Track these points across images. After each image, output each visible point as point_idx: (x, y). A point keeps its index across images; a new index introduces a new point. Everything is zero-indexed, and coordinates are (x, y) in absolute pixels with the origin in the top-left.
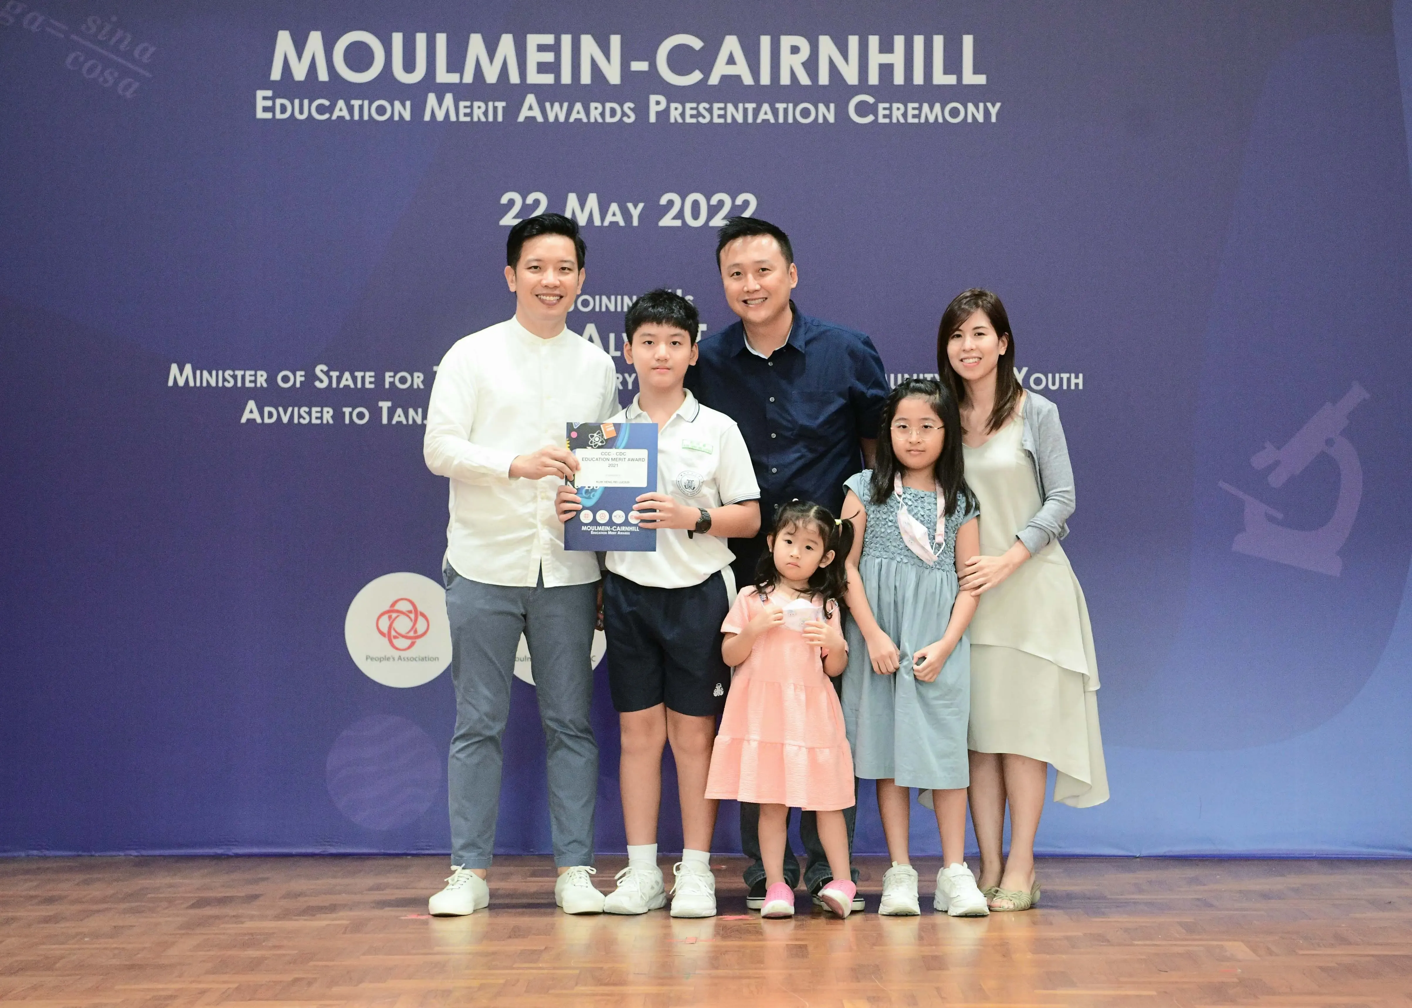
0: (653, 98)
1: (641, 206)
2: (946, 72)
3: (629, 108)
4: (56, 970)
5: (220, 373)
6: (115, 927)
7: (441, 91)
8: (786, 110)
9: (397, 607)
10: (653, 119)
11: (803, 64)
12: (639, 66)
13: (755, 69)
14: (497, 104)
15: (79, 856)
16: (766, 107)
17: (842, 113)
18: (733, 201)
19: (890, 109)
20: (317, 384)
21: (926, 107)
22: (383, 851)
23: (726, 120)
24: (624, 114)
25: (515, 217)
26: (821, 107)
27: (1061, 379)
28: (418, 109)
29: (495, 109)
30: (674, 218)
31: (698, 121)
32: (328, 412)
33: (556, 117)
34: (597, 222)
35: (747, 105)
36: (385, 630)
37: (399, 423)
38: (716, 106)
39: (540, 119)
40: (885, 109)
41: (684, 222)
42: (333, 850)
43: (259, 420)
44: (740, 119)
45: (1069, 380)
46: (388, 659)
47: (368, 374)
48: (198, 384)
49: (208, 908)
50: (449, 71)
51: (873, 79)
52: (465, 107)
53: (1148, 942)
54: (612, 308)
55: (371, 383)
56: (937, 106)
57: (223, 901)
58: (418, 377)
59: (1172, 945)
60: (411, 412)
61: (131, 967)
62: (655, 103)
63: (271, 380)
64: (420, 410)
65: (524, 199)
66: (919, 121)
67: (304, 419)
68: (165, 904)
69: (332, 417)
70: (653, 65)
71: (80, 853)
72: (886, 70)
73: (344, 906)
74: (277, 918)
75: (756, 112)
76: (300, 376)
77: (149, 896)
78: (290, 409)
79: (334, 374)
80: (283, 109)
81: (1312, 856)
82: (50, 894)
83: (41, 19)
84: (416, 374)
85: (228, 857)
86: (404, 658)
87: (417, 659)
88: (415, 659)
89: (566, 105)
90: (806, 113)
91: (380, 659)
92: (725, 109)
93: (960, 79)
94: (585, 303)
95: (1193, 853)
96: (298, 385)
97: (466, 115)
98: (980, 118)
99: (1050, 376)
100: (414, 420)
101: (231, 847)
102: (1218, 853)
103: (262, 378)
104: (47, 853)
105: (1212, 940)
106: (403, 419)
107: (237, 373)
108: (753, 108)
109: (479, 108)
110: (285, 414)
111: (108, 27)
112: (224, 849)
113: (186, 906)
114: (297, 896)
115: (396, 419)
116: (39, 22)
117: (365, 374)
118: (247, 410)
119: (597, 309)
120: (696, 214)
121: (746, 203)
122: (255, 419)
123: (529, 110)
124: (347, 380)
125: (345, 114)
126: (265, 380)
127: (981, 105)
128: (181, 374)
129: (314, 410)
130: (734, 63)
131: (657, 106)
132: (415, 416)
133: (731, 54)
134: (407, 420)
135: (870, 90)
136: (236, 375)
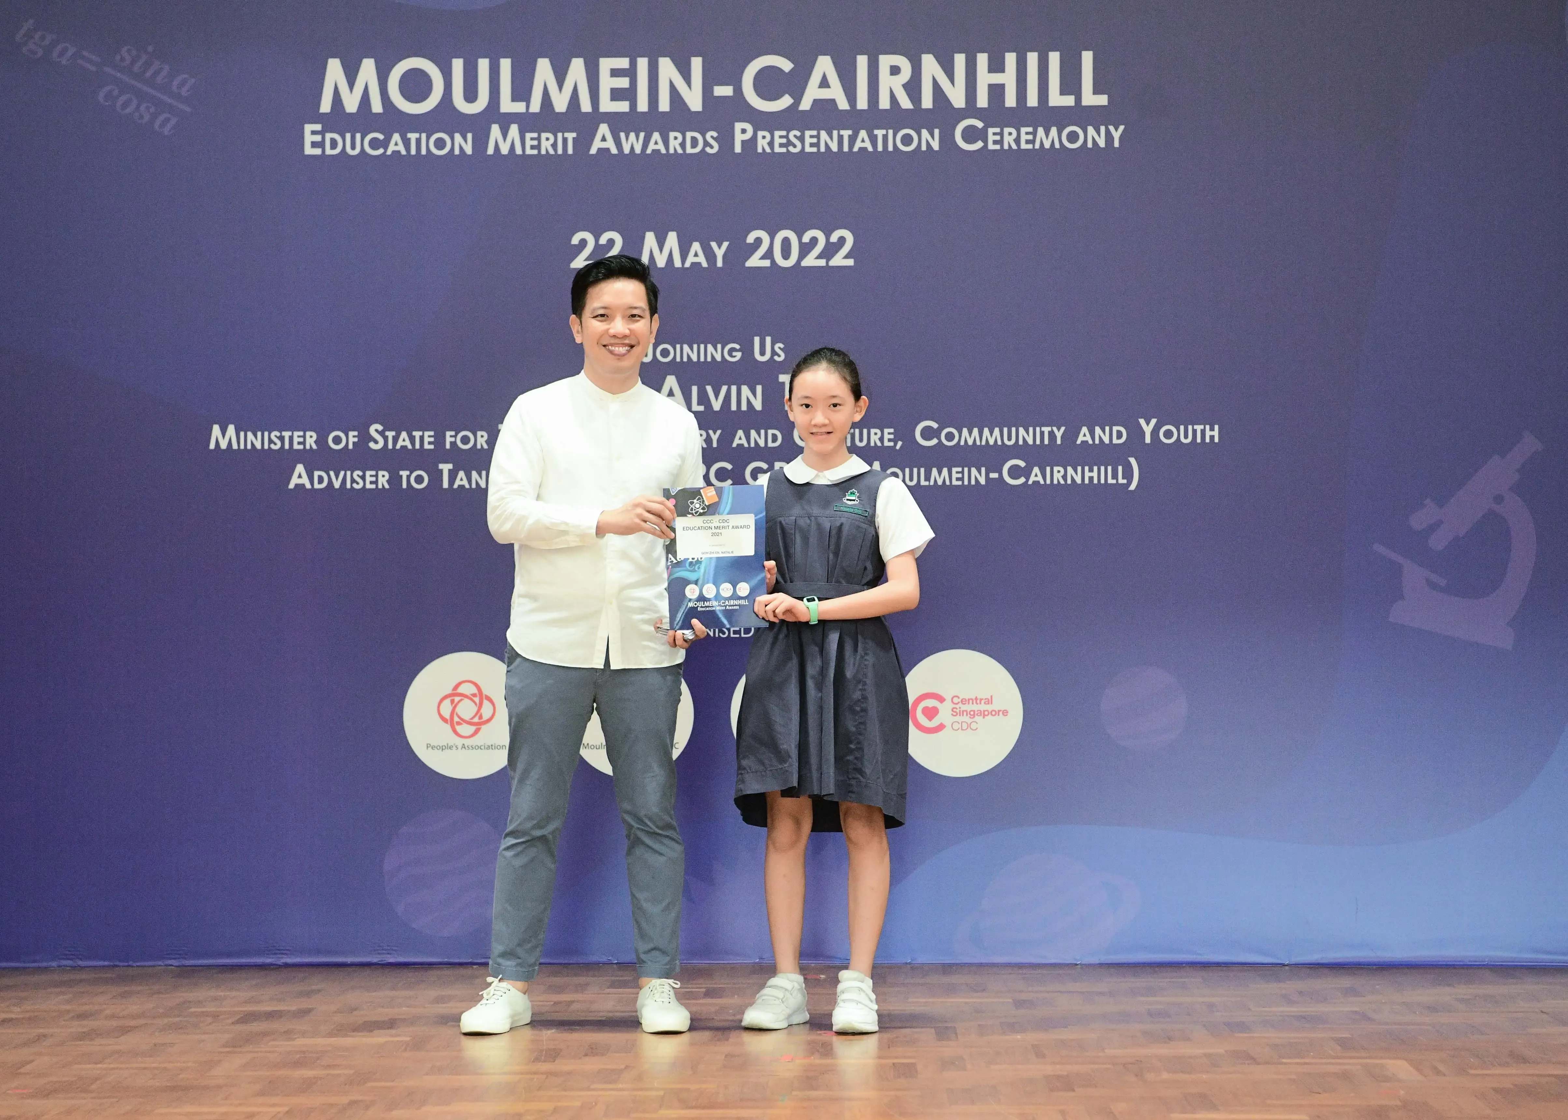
0: (739, 126)
1: (725, 244)
3: (712, 137)
4: (91, 1092)
5: (266, 434)
6: (155, 1045)
7: (505, 121)
8: (885, 137)
9: (460, 690)
10: (738, 149)
11: (904, 86)
12: (723, 91)
13: (851, 94)
14: (566, 135)
15: (115, 966)
16: (863, 134)
17: (947, 139)
18: (828, 237)
19: (1001, 134)
20: (372, 445)
21: (1041, 131)
22: (446, 960)
23: (819, 149)
24: (706, 144)
26: (925, 133)
27: (1195, 431)
28: (481, 142)
29: (565, 140)
30: (762, 258)
31: (788, 150)
32: (383, 476)
33: (632, 148)
34: (678, 263)
35: (842, 132)
37: (461, 487)
38: (808, 133)
39: (614, 151)
40: (994, 134)
41: (773, 262)
42: (392, 960)
43: (308, 486)
44: (834, 147)
45: (1203, 432)
47: (427, 434)
48: (242, 447)
49: (255, 1023)
50: (515, 98)
51: (982, 101)
52: (532, 139)
53: (1298, 1060)
54: (694, 358)
55: (430, 443)
56: (1054, 131)
57: (271, 1016)
58: (482, 436)
59: (1326, 1064)
60: (474, 474)
61: (173, 1089)
62: (740, 131)
63: (321, 441)
65: (597, 241)
66: (1034, 146)
67: (358, 483)
68: (209, 1020)
69: (387, 481)
70: (738, 90)
71: (117, 963)
72: (997, 91)
73: (403, 1022)
74: (331, 1034)
75: (852, 140)
76: (353, 437)
77: (193, 1010)
78: (342, 473)
79: (390, 434)
80: (334, 144)
81: (1485, 963)
82: (84, 1008)
83: (72, 50)
84: (479, 433)
85: (278, 967)
87: (482, 747)
89: (642, 135)
90: (907, 140)
92: (818, 137)
93: (1078, 99)
94: (665, 353)
95: (1349, 960)
96: (351, 446)
97: (532, 147)
98: (1102, 143)
99: (1182, 428)
100: (477, 483)
101: (279, 956)
102: (1375, 960)
103: (311, 439)
104: (80, 963)
105: (1370, 1058)
106: (465, 483)
107: (284, 433)
108: (849, 136)
109: (547, 139)
110: (337, 479)
111: (144, 57)
112: (273, 958)
113: (230, 1021)
114: (353, 1010)
115: (458, 483)
116: (70, 53)
117: (423, 433)
118: (296, 474)
119: (678, 359)
120: (786, 253)
121: (842, 240)
122: (304, 485)
123: (601, 141)
124: (404, 440)
125: (401, 148)
126: (315, 442)
127: (1103, 129)
128: (224, 436)
129: (368, 473)
130: (829, 87)
131: (743, 135)
132: (479, 479)
133: (824, 76)
134: (470, 483)
135: (978, 113)
136: (284, 437)
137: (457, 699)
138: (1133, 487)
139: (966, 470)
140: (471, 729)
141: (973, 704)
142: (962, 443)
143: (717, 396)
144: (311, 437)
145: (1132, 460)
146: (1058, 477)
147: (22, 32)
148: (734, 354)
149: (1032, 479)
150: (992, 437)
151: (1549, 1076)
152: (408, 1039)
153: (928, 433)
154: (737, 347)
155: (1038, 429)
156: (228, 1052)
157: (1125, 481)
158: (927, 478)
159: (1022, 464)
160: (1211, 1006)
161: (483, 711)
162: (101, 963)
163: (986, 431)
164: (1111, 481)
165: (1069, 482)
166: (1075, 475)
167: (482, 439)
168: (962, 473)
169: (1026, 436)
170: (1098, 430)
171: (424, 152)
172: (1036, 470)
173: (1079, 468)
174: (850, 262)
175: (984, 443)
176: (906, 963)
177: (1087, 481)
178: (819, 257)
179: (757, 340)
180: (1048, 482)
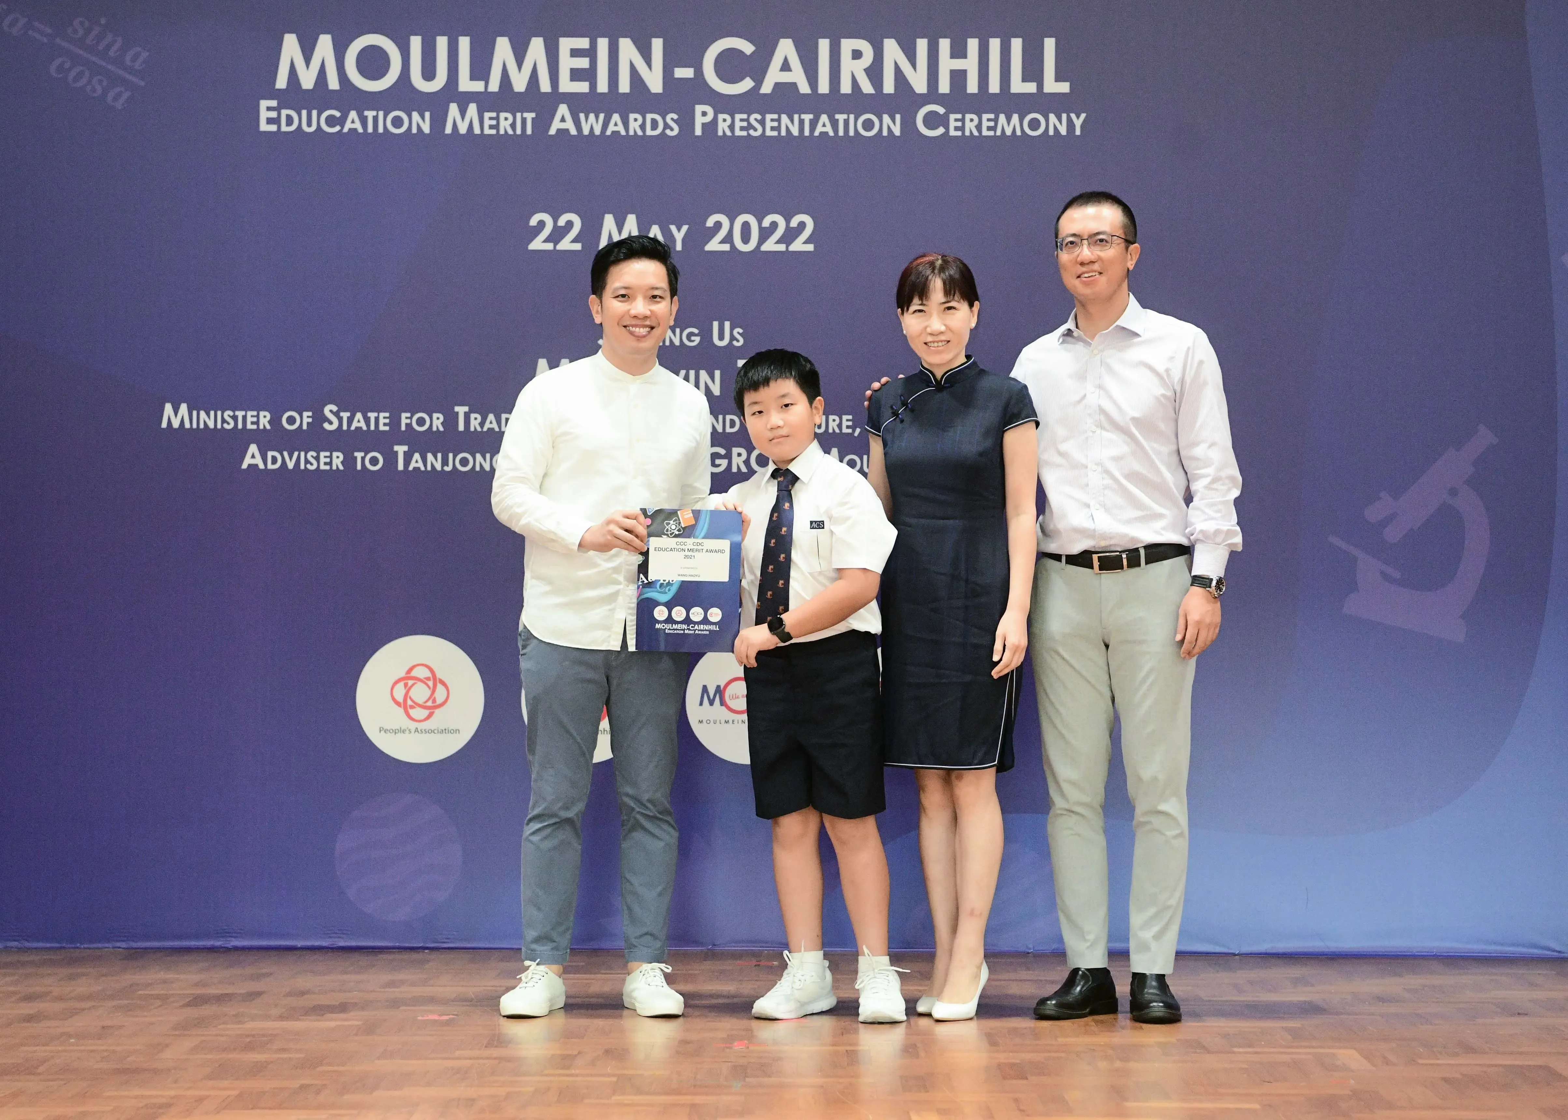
0: (699, 109)
1: (685, 228)
3: (672, 119)
4: (39, 1074)
5: (219, 413)
6: (103, 1027)
7: (464, 100)
8: (846, 122)
9: (414, 673)
10: (698, 131)
11: (866, 70)
12: (684, 73)
13: (812, 77)
14: (525, 115)
15: (61, 948)
16: (824, 118)
17: (908, 124)
18: (788, 222)
19: (963, 120)
20: (326, 426)
21: (1002, 118)
22: (398, 944)
23: (779, 133)
24: (667, 126)
25: (546, 241)
26: (886, 118)
28: (439, 121)
29: (524, 121)
30: (722, 242)
31: (748, 133)
32: (338, 457)
33: (592, 129)
35: (803, 116)
36: (400, 699)
37: (416, 469)
38: (769, 117)
39: (573, 131)
40: (956, 120)
41: (733, 246)
42: (343, 944)
43: (262, 466)
44: (795, 131)
47: (382, 415)
48: (195, 426)
49: (205, 1006)
50: (473, 77)
51: (944, 87)
52: (491, 118)
53: (1249, 1050)
55: (385, 424)
56: (1015, 118)
57: (220, 999)
58: (438, 418)
59: (1277, 1053)
60: (430, 457)
61: (121, 1071)
62: (700, 114)
63: (275, 421)
64: (439, 455)
65: (555, 221)
66: (995, 133)
67: (312, 464)
68: (158, 1003)
69: (342, 462)
70: (699, 72)
71: (64, 945)
72: (958, 77)
73: (355, 1006)
74: (281, 1018)
75: (814, 124)
76: (307, 417)
77: (140, 992)
78: (296, 454)
79: (345, 415)
80: (289, 120)
81: (1432, 954)
82: (32, 990)
83: (23, 21)
84: (435, 415)
85: (227, 950)
86: (421, 730)
88: (433, 731)
89: (602, 116)
90: (868, 125)
92: (779, 120)
93: (1040, 86)
95: (1299, 950)
96: (305, 427)
97: (491, 127)
98: (1063, 130)
100: (432, 465)
101: (230, 939)
102: (1326, 950)
103: (265, 419)
104: (27, 944)
105: (1320, 1047)
106: (420, 465)
107: (237, 413)
108: (810, 120)
109: (506, 119)
110: (291, 460)
111: (97, 29)
112: (222, 941)
113: (180, 1004)
114: (303, 993)
115: (413, 465)
116: (20, 24)
117: (378, 415)
118: (249, 454)
120: (746, 237)
121: (802, 225)
122: (257, 465)
123: (561, 121)
124: (359, 421)
125: (358, 126)
126: (269, 422)
127: (1064, 116)
128: (176, 415)
129: (322, 454)
130: (789, 70)
131: (704, 117)
132: (434, 462)
133: (786, 60)
134: (425, 466)
135: (940, 99)
136: (237, 416)
137: (410, 682)
144: (265, 417)
148: (693, 338)
151: (1496, 1066)
152: (360, 1023)
154: (696, 331)
156: (177, 1035)
161: (436, 695)
162: (48, 945)
167: (438, 421)
171: (381, 130)
174: (810, 247)
178: (778, 242)
179: (716, 324)
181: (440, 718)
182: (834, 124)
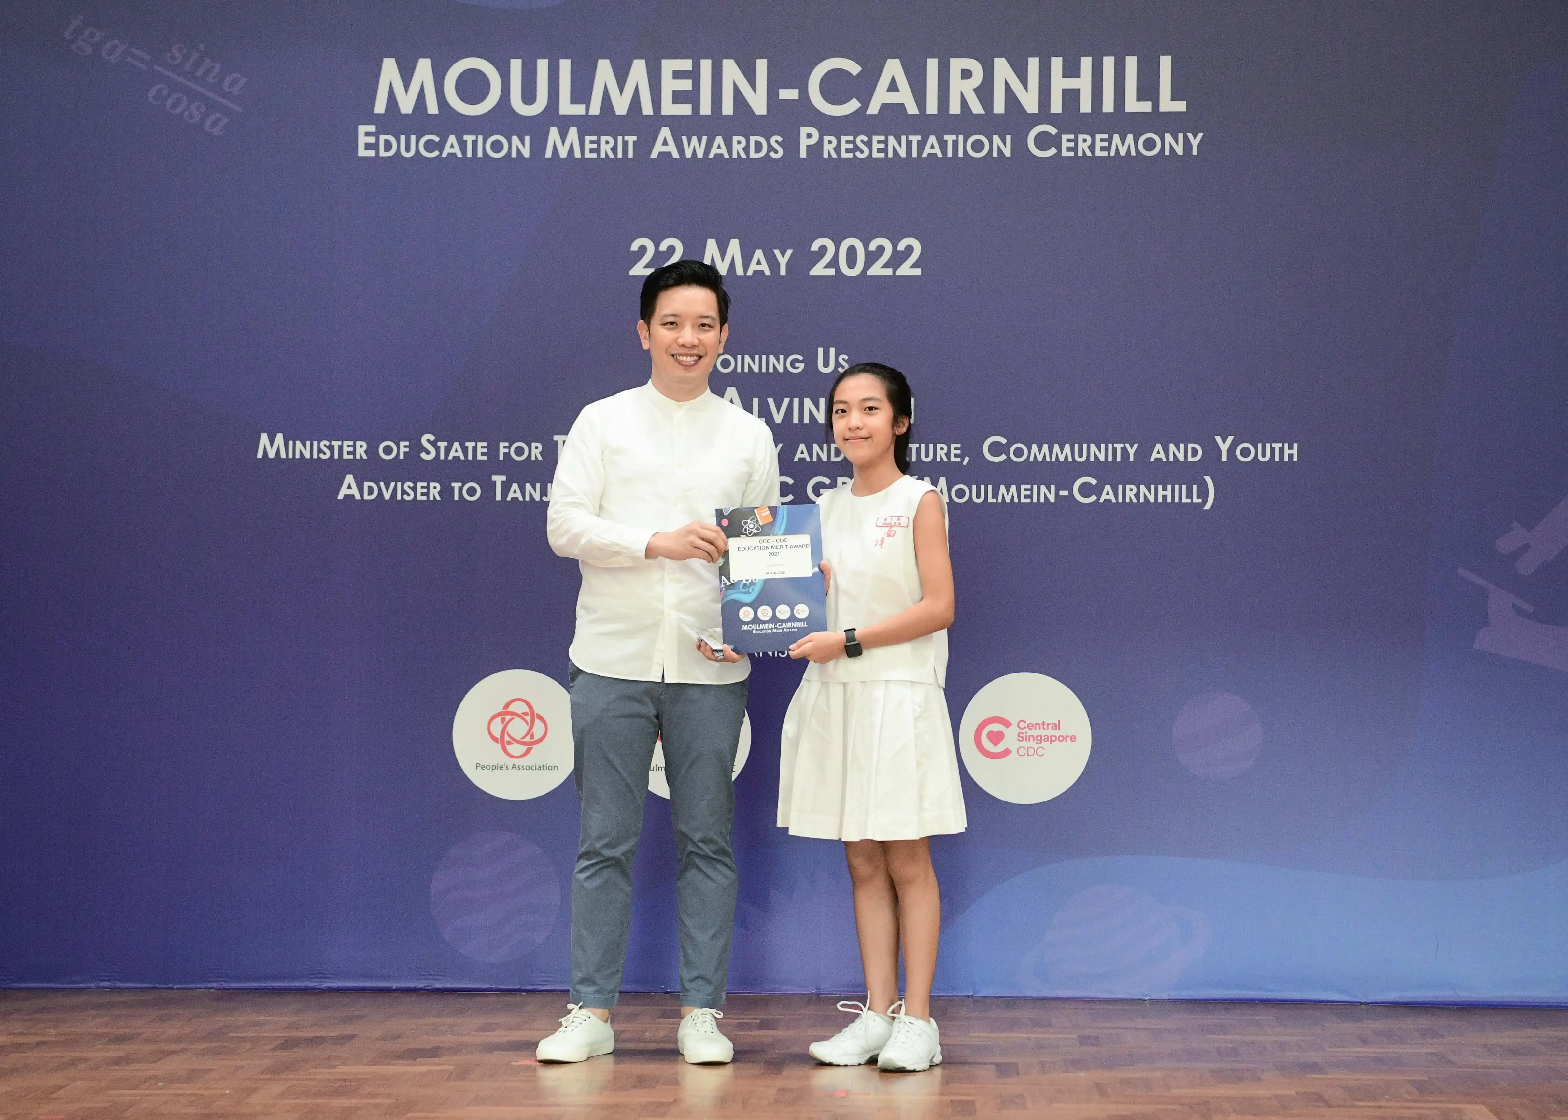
0: (804, 131)
1: (789, 252)
2: (1139, 99)
3: (777, 141)
5: (315, 443)
6: (193, 1070)
7: (564, 124)
8: (955, 143)
9: (511, 708)
10: (803, 154)
11: (975, 90)
12: (789, 94)
13: (920, 98)
14: (627, 138)
15: (154, 988)
16: (932, 139)
17: (1019, 145)
18: (895, 246)
19: (1075, 141)
20: (423, 455)
21: (1116, 138)
22: (495, 986)
23: (887, 154)
24: (771, 148)
25: (647, 266)
26: (996, 139)
27: (1273, 450)
28: (539, 145)
29: (625, 144)
30: (828, 266)
31: (854, 155)
32: (435, 488)
33: (694, 153)
34: (740, 271)
35: (911, 138)
37: (515, 499)
38: (875, 138)
39: (676, 155)
40: (1068, 140)
41: (838, 270)
42: (438, 985)
43: (358, 497)
44: (903, 153)
45: (1282, 450)
46: (501, 768)
47: (480, 444)
48: (291, 456)
49: (296, 1050)
50: (574, 101)
51: (1056, 107)
52: (592, 142)
53: (1372, 1104)
54: (756, 369)
55: (483, 454)
56: (1130, 138)
57: (311, 1042)
58: (537, 448)
59: (1403, 1107)
60: (528, 487)
62: (805, 136)
63: (372, 451)
64: (538, 485)
65: (657, 246)
66: (1109, 154)
67: (409, 495)
68: (249, 1045)
69: (439, 493)
70: (804, 93)
71: (157, 985)
72: (1071, 97)
73: (448, 1050)
74: (373, 1062)
75: (921, 145)
76: (404, 447)
77: (231, 1035)
78: (393, 484)
79: (442, 445)
80: (388, 146)
82: (122, 1032)
83: (121, 48)
84: (534, 445)
85: (320, 991)
87: (533, 768)
88: (530, 768)
89: (705, 139)
90: (978, 146)
91: (492, 768)
92: (886, 142)
93: (1156, 106)
94: (726, 364)
95: (1427, 1000)
96: (402, 457)
97: (592, 151)
98: (1179, 151)
99: (1260, 446)
100: (531, 496)
101: (322, 980)
102: (1456, 1000)
103: (361, 448)
104: (119, 984)
105: (1449, 1102)
106: (519, 495)
107: (333, 443)
108: (918, 141)
109: (607, 142)
110: (387, 490)
111: (195, 56)
112: (316, 982)
113: (271, 1047)
114: (396, 1037)
115: (511, 495)
116: (119, 51)
117: (476, 444)
118: (345, 485)
119: (739, 370)
120: (852, 262)
121: (910, 249)
122: (353, 496)
123: (663, 145)
124: (456, 451)
125: (457, 150)
126: (365, 451)
127: (1181, 136)
128: (272, 445)
129: (419, 484)
130: (898, 90)
131: (808, 139)
132: (533, 492)
133: (893, 81)
134: (524, 496)
135: (1052, 119)
136: (333, 446)
138: (1208, 507)
139: (1035, 487)
140: (522, 749)
141: (1040, 728)
142: (1031, 459)
143: (778, 409)
144: (361, 446)
145: (1208, 479)
146: (1130, 495)
147: (71, 29)
148: (797, 365)
149: (1104, 497)
150: (1062, 453)
152: (453, 1067)
153: (996, 449)
154: (800, 358)
155: (1110, 446)
156: (269, 1079)
157: (1200, 501)
158: (995, 495)
159: (1093, 481)
160: (1282, 1046)
161: (534, 730)
162: (140, 985)
163: (1056, 447)
164: (1185, 500)
165: (1142, 500)
166: (1149, 494)
167: (536, 451)
168: (1031, 490)
169: (1098, 453)
170: (1172, 447)
171: (480, 154)
172: (1108, 488)
173: (1153, 487)
174: (918, 272)
175: (1054, 459)
176: (968, 996)
177: (1160, 500)
178: (885, 266)
179: (820, 351)
180: (1120, 500)
181: (538, 755)
182: (943, 145)
